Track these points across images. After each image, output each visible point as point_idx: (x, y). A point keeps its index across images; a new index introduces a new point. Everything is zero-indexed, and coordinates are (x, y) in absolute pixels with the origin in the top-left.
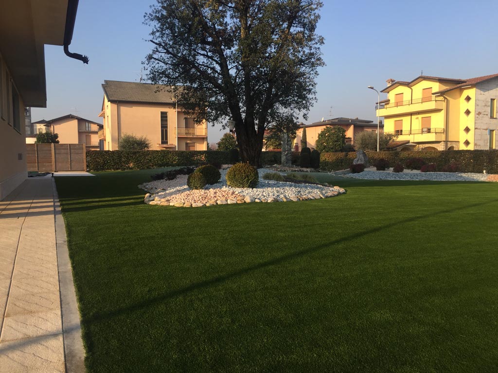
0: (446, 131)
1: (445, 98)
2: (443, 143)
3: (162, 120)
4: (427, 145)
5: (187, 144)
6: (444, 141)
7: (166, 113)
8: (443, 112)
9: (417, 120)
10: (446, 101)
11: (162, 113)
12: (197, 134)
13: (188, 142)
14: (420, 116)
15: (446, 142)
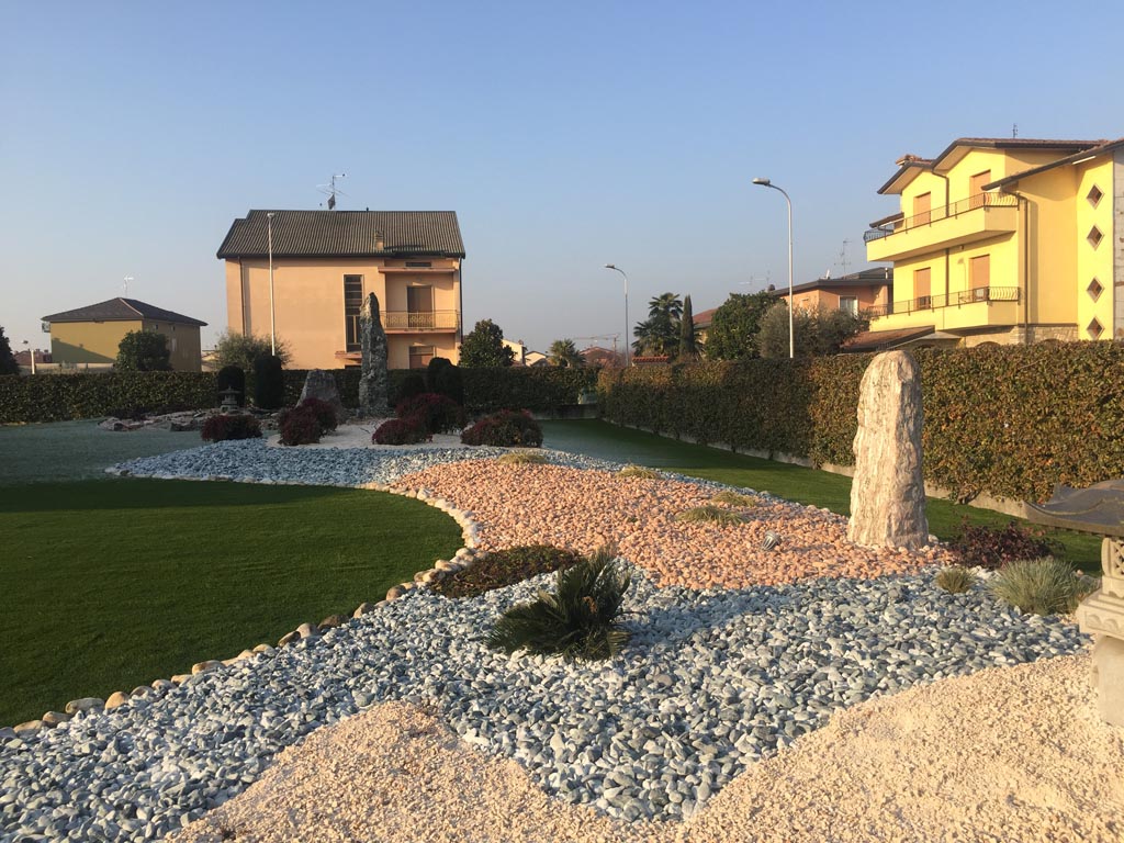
0: (1027, 293)
1: (1019, 198)
2: (1016, 329)
3: (348, 296)
4: (983, 338)
5: (413, 350)
6: (1020, 326)
7: (357, 278)
8: (1015, 238)
9: (962, 266)
10: (1022, 206)
11: (348, 278)
12: (438, 326)
13: (416, 344)
14: (967, 255)
15: (1028, 327)
